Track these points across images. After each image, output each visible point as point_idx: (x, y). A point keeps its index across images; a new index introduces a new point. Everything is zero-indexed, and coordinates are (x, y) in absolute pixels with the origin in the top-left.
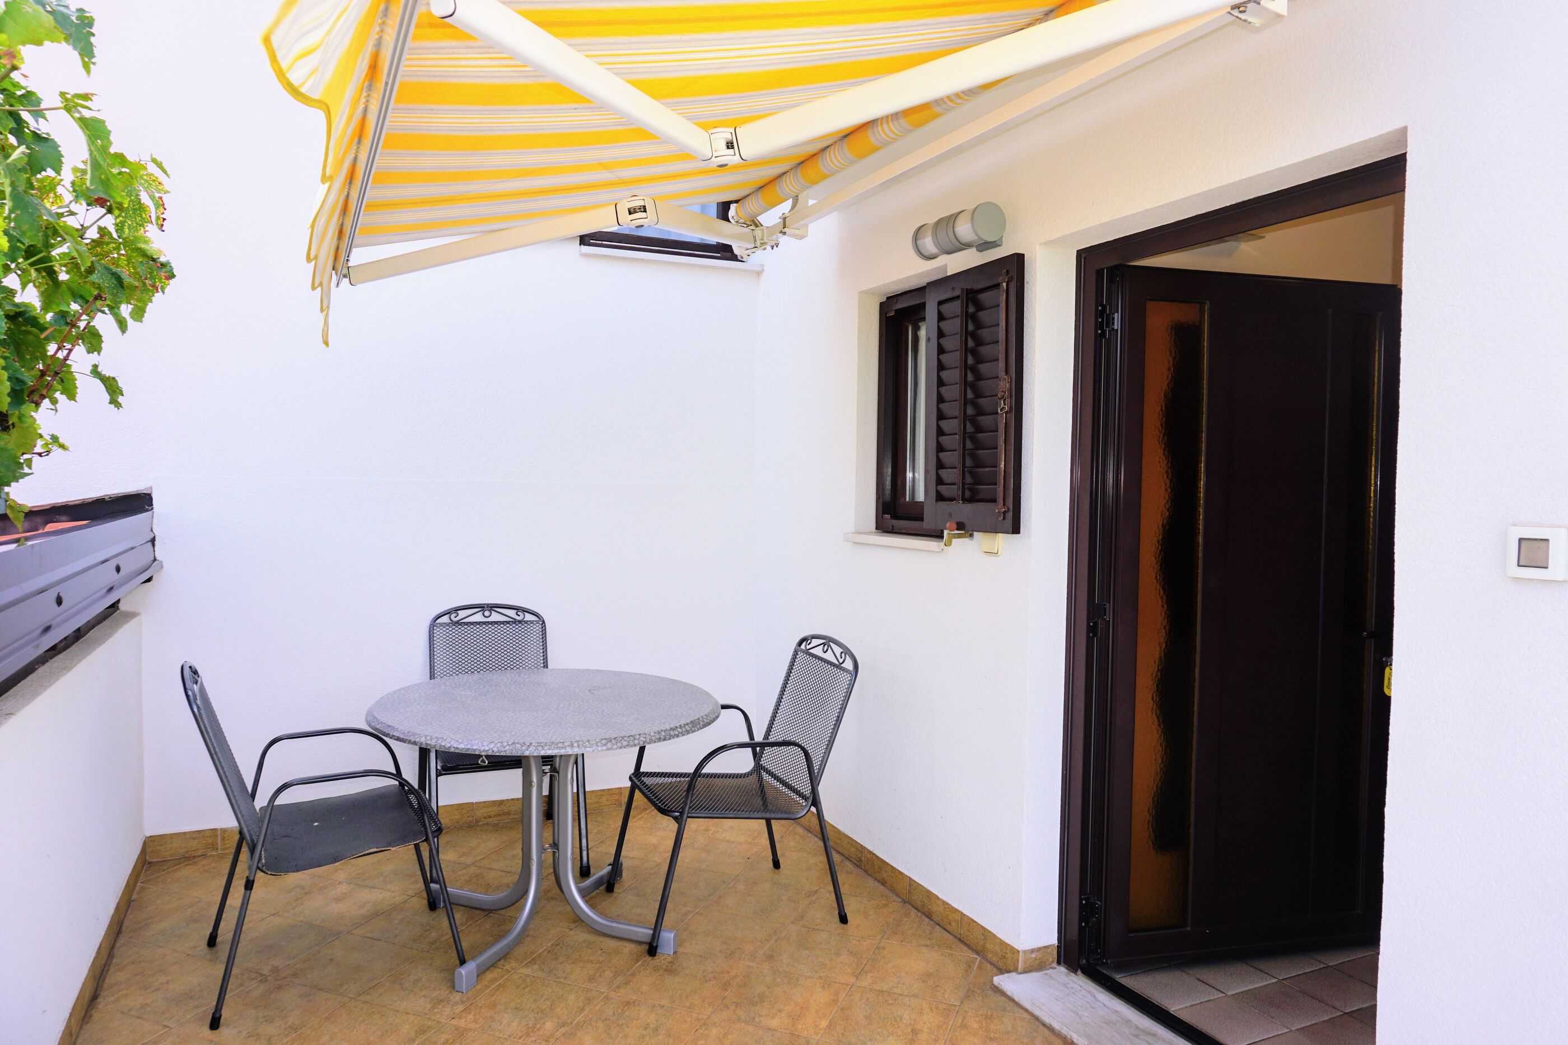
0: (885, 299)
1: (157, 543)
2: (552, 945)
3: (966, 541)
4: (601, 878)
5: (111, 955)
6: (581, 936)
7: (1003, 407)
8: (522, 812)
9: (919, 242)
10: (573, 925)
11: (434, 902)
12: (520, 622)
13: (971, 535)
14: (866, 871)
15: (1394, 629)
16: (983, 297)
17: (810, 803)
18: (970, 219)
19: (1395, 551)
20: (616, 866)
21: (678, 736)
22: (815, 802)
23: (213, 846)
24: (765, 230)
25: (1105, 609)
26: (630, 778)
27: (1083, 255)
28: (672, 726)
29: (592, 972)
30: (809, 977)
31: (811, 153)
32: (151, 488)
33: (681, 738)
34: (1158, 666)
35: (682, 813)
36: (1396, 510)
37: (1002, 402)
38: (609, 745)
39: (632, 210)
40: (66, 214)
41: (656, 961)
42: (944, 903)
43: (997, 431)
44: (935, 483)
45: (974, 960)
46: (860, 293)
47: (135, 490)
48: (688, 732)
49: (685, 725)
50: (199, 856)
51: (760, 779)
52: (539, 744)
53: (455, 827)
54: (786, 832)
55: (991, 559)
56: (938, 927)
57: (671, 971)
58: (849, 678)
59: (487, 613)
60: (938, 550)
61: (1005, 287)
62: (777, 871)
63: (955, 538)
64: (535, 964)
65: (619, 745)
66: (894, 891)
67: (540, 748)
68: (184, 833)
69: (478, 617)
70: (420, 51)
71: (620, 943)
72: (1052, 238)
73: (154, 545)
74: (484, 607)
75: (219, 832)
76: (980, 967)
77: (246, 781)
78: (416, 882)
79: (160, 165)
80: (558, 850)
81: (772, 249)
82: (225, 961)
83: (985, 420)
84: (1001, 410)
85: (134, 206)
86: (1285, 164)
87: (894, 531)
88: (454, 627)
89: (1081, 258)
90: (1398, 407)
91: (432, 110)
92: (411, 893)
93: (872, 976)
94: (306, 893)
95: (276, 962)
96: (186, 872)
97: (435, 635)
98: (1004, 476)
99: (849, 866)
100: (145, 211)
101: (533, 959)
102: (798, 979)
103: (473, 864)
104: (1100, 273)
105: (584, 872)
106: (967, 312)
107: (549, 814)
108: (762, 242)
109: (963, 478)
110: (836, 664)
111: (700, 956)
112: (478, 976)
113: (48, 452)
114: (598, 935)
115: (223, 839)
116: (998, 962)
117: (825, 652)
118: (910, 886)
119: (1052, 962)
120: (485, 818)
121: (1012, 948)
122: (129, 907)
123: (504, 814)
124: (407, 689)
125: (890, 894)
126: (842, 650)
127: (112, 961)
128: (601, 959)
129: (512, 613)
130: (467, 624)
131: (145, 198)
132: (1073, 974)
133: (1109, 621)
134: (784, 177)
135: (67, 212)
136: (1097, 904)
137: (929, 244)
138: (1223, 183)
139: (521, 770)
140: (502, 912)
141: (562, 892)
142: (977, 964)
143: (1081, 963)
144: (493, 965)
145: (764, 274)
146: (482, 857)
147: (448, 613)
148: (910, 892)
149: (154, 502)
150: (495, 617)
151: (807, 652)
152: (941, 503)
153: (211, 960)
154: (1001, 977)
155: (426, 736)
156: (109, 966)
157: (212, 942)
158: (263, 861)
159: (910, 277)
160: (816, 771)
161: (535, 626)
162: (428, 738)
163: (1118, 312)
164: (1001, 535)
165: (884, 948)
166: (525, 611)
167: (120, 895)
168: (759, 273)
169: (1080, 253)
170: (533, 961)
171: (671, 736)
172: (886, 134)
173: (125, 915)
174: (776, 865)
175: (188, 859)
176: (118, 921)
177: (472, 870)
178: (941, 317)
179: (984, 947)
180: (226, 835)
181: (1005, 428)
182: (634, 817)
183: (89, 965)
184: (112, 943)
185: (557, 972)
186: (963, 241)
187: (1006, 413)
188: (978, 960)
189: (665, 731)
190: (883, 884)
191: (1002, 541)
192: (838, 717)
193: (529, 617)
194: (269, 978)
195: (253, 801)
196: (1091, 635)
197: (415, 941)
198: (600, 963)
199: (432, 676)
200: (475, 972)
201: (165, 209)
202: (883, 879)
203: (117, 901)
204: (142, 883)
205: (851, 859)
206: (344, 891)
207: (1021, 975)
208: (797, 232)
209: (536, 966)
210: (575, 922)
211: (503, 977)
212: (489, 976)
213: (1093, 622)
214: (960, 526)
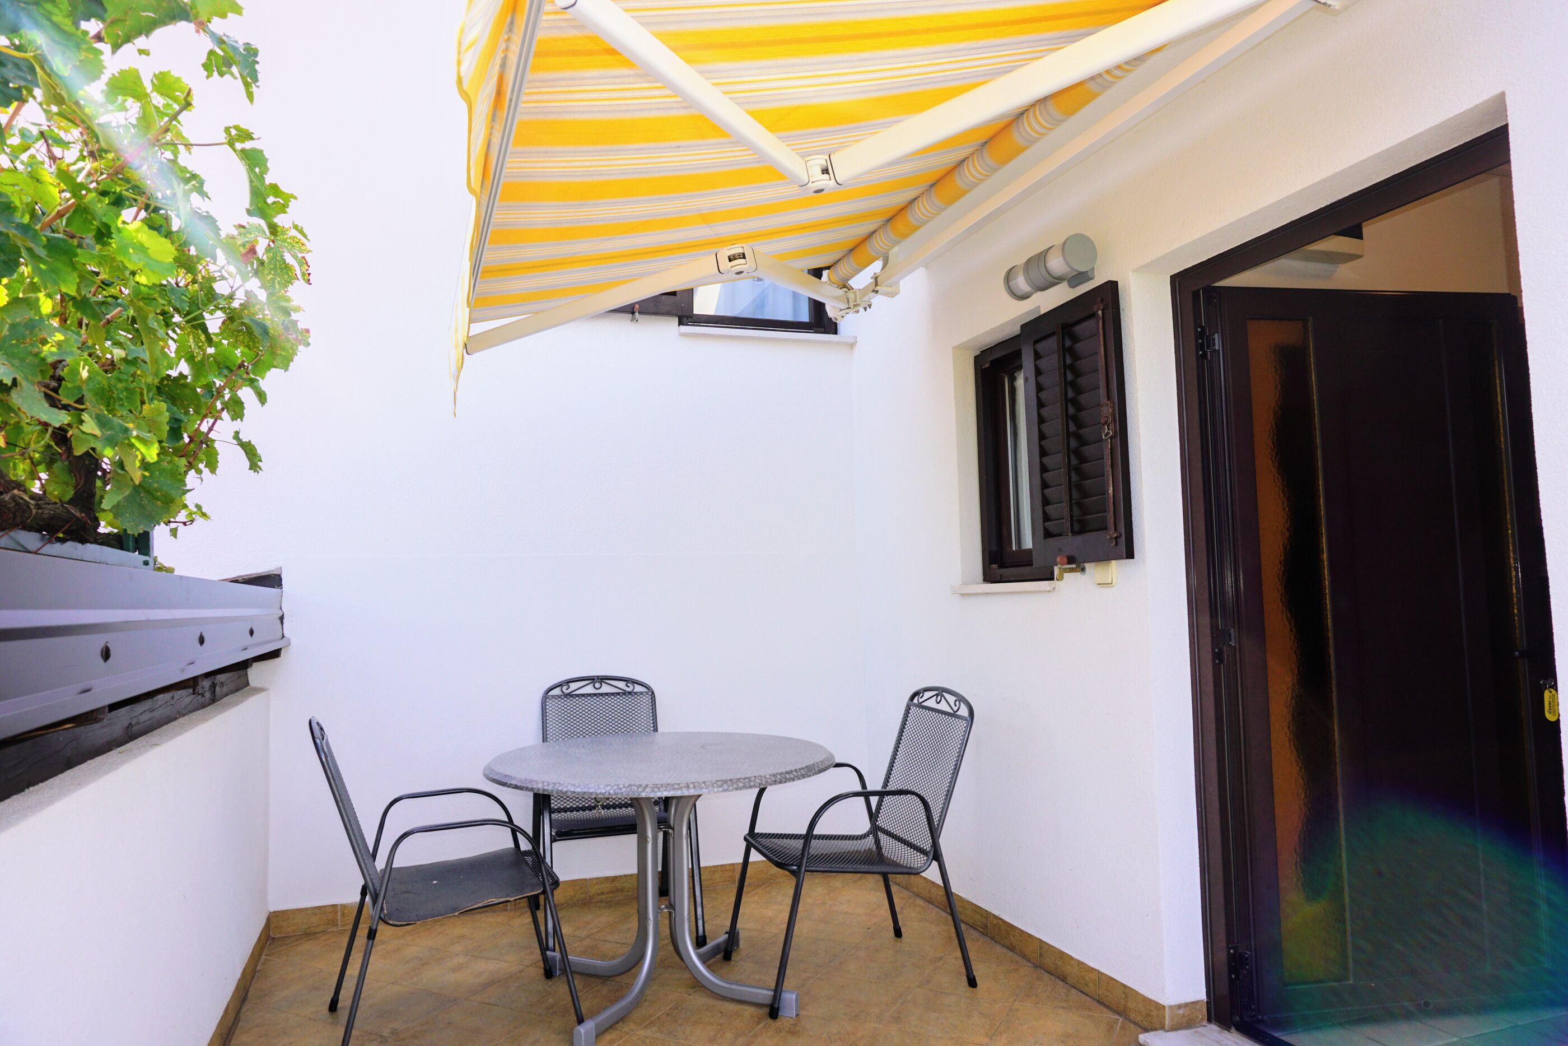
0: (978, 353)
1: (285, 621)
2: (671, 1009)
3: (1077, 575)
4: (718, 946)
5: (237, 1019)
6: (700, 1000)
7: (1107, 432)
8: (638, 888)
9: (1011, 283)
10: (691, 991)
11: (550, 969)
12: (630, 693)
13: (1083, 570)
14: (992, 938)
15: (1551, 600)
16: (1078, 329)
17: (931, 857)
18: (1061, 253)
19: (1542, 518)
20: (733, 933)
21: (793, 780)
22: (936, 856)
23: (333, 922)
24: (858, 293)
25: (1230, 635)
26: (745, 839)
27: (1177, 280)
28: (788, 769)
29: (712, 1033)
30: (940, 1038)
31: (902, 205)
32: (281, 568)
33: (797, 782)
34: (1292, 693)
35: (799, 867)
36: (1539, 475)
37: (1106, 427)
38: (725, 786)
39: (732, 257)
40: (218, 279)
41: (778, 1023)
42: (1080, 963)
43: (1103, 458)
44: (1042, 520)
45: (1116, 1021)
46: (954, 348)
47: (266, 570)
48: (804, 777)
49: (800, 769)
50: (319, 933)
51: (877, 842)
52: (655, 786)
53: (569, 904)
54: (905, 904)
55: (1107, 592)
56: (1073, 990)
57: (795, 1033)
58: (965, 725)
59: (597, 685)
60: (1049, 589)
61: (1101, 315)
62: (899, 940)
63: (1067, 572)
64: (654, 1026)
65: (735, 786)
66: (1023, 956)
67: (656, 790)
68: (306, 909)
69: (589, 689)
70: (538, 84)
71: (740, 1007)
72: (1145, 263)
73: (282, 623)
74: (594, 679)
75: (339, 908)
76: (1123, 1028)
77: (367, 840)
78: (532, 953)
79: (301, 232)
80: (674, 910)
81: (865, 310)
82: (345, 1024)
83: (1088, 450)
84: (1106, 436)
85: (280, 265)
86: (1379, 150)
87: (1003, 579)
88: (565, 699)
89: (1175, 283)
90: (1528, 369)
91: (547, 152)
92: (526, 962)
93: (1007, 1037)
94: (423, 964)
95: (395, 1025)
96: (307, 946)
97: (547, 707)
98: (1114, 501)
99: (975, 934)
100: (291, 270)
101: (651, 1023)
102: (928, 1040)
103: (588, 937)
104: (1196, 295)
105: (700, 942)
106: (1063, 345)
107: (664, 890)
108: (855, 303)
109: (1071, 510)
110: (950, 713)
111: (824, 1019)
112: (597, 1036)
113: (192, 521)
114: (718, 999)
115: (343, 915)
116: (1142, 1021)
117: (938, 703)
118: (1040, 948)
119: (1202, 1019)
120: (598, 895)
121: (1157, 1004)
122: (254, 977)
123: (618, 890)
124: (523, 749)
125: (1019, 959)
126: (955, 698)
127: (238, 1024)
128: (722, 1021)
129: (622, 685)
130: (578, 695)
131: (289, 259)
132: (1227, 1032)
133: (1235, 646)
134: (874, 237)
135: (219, 276)
136: (1247, 954)
137: (1021, 283)
138: (1316, 180)
139: (636, 835)
140: (618, 979)
141: (682, 959)
142: (1119, 1025)
143: (1234, 1020)
144: (611, 1027)
145: (858, 345)
146: (597, 930)
147: (560, 685)
148: (1041, 955)
149: (284, 582)
150: (605, 689)
151: (920, 706)
152: (1049, 539)
153: (332, 1024)
154: (1147, 1035)
155: (543, 782)
156: (236, 1028)
157: (333, 1007)
158: (385, 912)
159: (1003, 325)
160: (936, 823)
161: (644, 697)
162: (546, 784)
163: (1218, 333)
164: (1114, 562)
165: (1018, 1010)
166: (634, 682)
167: (246, 961)
168: (852, 345)
169: (1173, 278)
170: (652, 1024)
171: (786, 779)
172: (974, 177)
173: (251, 984)
174: (898, 933)
175: (309, 935)
176: (245, 987)
177: (587, 942)
178: (1037, 356)
179: (1125, 1006)
180: (346, 911)
181: (1111, 453)
182: (748, 893)
183: (218, 1021)
184: (238, 1007)
185: (676, 1034)
186: (1055, 275)
187: (1111, 438)
188: (1120, 1022)
189: (780, 774)
190: (1011, 951)
191: (1116, 568)
192: (956, 765)
193: (638, 688)
194: (389, 1039)
195: (374, 861)
196: (1217, 662)
197: (532, 1006)
198: (721, 1025)
199: (545, 739)
200: (594, 1031)
201: (309, 266)
202: (1012, 944)
203: (244, 966)
204: (267, 955)
205: (977, 927)
206: (461, 962)
207: (1168, 1033)
208: (889, 289)
209: (656, 1028)
210: (693, 987)
211: (621, 1038)
212: (608, 1037)
213: (1219, 649)
214: (1071, 560)
